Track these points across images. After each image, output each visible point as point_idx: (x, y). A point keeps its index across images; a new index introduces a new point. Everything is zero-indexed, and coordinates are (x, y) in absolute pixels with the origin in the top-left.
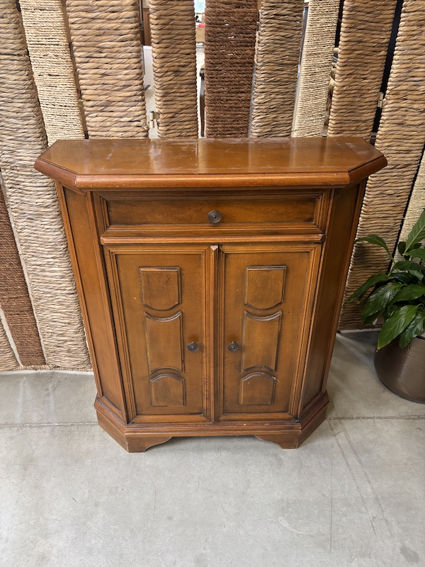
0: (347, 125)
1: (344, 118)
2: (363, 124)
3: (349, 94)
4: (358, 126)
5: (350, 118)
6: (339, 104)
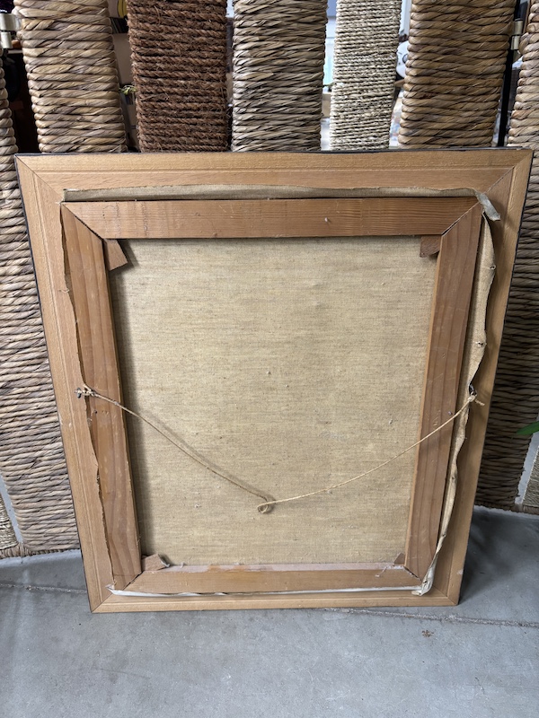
0: (443, 81)
1: (436, 65)
2: (479, 82)
3: (444, 13)
4: (467, 86)
5: (448, 65)
6: (423, 32)
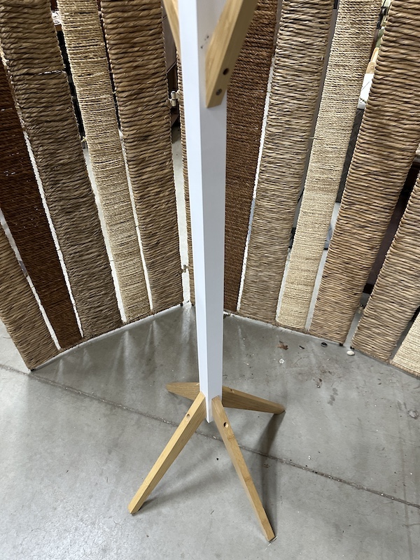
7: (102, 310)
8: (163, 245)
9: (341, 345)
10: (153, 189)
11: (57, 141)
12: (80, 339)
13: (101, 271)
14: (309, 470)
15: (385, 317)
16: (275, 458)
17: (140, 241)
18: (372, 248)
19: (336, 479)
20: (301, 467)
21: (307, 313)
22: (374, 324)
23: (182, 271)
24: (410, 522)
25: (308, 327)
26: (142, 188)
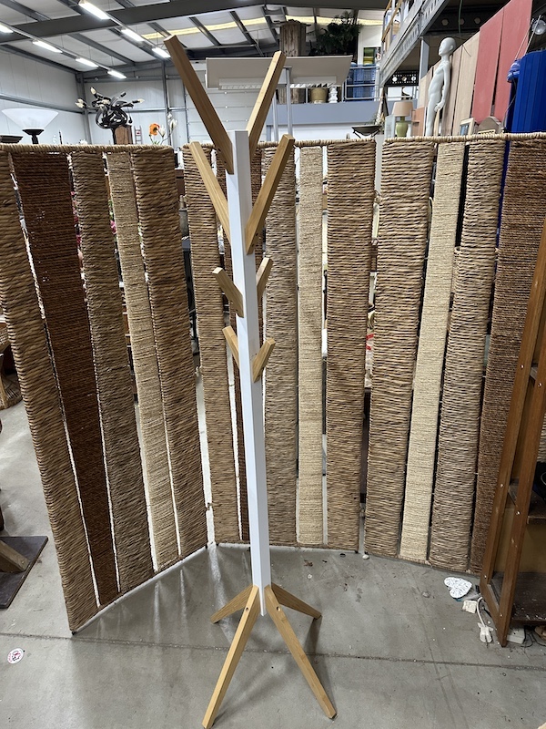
7: (138, 558)
8: (192, 484)
9: (357, 552)
10: (183, 438)
11: (120, 411)
12: (118, 594)
13: (140, 516)
14: (352, 657)
15: (382, 513)
16: (321, 655)
17: (172, 484)
18: (356, 457)
19: (377, 658)
20: (345, 656)
21: (322, 526)
22: (376, 523)
23: (207, 509)
24: (441, 676)
25: (326, 541)
26: (176, 438)
